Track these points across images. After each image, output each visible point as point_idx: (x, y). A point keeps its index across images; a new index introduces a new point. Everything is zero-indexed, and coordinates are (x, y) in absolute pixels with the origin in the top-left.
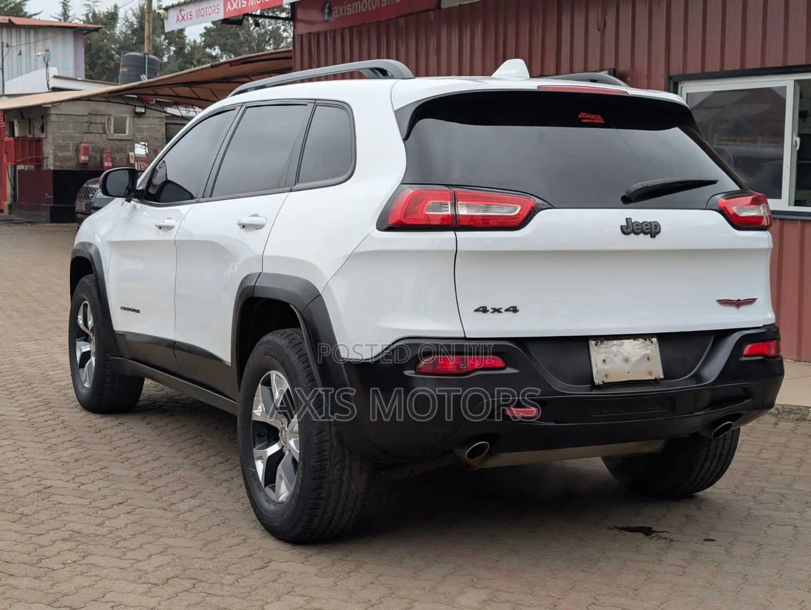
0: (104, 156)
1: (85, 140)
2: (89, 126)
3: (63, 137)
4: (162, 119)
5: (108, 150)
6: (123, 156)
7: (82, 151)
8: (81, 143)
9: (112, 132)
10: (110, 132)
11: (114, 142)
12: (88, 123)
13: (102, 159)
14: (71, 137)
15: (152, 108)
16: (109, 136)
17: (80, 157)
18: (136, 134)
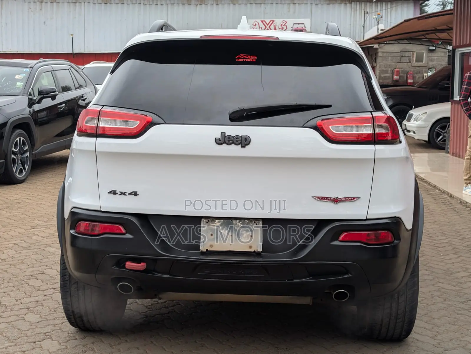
0: (409, 76)
1: (398, 67)
2: (400, 59)
3: (385, 65)
4: (445, 53)
5: (411, 73)
6: (420, 76)
7: (395, 73)
8: (395, 68)
9: (414, 61)
10: (413, 61)
11: (415, 67)
12: (400, 57)
13: (407, 78)
14: (390, 65)
15: (440, 47)
16: (412, 64)
17: (394, 77)
18: (429, 62)
